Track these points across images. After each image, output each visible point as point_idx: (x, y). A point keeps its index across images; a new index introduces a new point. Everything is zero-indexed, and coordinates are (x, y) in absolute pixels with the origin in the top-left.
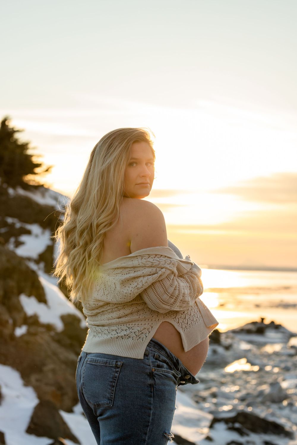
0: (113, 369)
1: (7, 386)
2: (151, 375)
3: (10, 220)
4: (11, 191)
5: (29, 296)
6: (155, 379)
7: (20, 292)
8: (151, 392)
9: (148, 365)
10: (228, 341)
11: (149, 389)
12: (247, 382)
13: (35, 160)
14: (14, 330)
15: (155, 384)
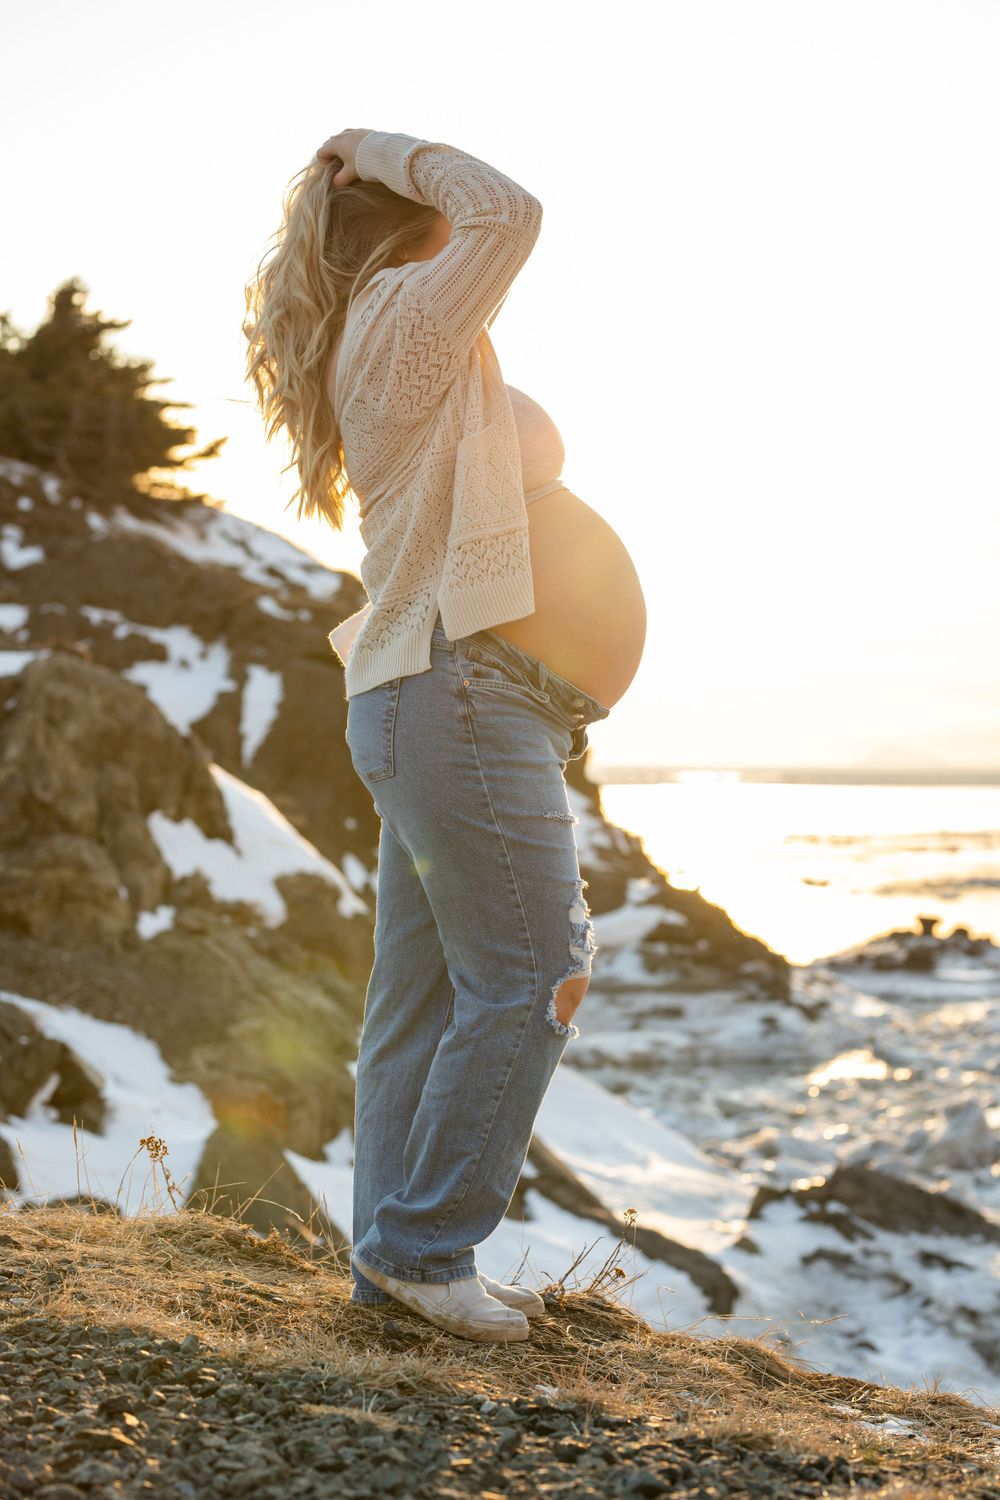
0: (386, 692)
1: (119, 1081)
2: (463, 695)
3: (95, 615)
4: (95, 521)
5: (177, 818)
6: (473, 702)
7: (149, 808)
8: (469, 732)
9: (454, 675)
10: (817, 992)
11: (463, 725)
12: (875, 1113)
13: (172, 418)
14: (134, 920)
15: (475, 714)
